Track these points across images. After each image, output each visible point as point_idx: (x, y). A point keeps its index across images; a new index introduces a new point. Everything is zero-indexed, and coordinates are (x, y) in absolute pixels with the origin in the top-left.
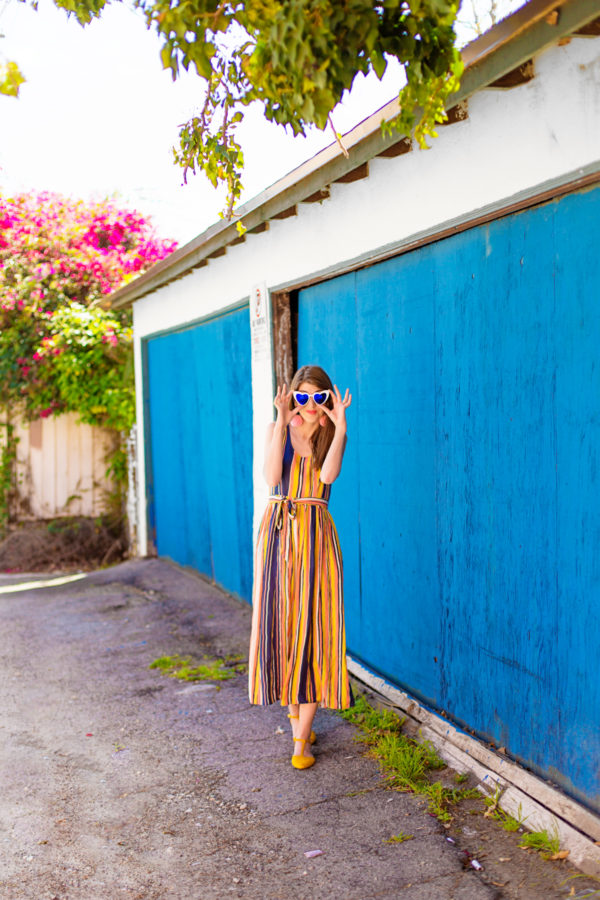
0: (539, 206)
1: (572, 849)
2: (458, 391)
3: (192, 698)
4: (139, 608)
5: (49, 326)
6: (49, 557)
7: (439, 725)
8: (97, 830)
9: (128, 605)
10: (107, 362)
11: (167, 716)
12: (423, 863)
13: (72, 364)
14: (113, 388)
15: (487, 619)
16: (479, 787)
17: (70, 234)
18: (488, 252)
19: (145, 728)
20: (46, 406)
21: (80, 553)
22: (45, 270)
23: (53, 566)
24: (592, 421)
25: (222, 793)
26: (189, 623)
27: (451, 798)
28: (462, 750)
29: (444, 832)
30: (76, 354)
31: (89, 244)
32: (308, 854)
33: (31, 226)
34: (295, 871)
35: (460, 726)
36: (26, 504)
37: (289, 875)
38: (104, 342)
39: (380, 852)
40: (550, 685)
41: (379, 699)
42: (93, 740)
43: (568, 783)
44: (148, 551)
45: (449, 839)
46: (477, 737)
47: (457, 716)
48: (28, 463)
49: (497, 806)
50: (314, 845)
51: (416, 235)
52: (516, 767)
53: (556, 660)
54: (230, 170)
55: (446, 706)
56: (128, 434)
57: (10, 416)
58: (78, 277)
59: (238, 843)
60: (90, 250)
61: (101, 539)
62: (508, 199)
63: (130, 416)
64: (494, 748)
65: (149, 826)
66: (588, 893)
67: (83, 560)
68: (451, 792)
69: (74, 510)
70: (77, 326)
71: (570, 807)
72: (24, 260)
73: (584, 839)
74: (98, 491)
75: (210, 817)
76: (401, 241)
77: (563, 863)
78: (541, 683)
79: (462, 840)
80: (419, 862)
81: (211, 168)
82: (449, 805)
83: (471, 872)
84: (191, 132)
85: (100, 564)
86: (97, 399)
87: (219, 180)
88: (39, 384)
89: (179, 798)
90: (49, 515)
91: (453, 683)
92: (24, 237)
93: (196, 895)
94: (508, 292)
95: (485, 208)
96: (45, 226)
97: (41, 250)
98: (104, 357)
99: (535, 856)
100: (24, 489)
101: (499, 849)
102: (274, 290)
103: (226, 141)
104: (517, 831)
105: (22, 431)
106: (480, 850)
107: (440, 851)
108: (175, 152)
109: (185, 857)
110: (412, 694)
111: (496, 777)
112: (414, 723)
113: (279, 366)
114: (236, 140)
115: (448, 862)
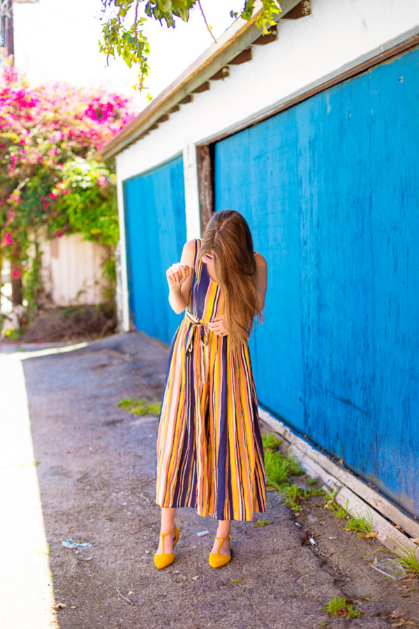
0: (360, 75)
1: (380, 531)
2: (312, 211)
3: (141, 427)
4: (118, 366)
5: (61, 174)
6: (63, 333)
7: (301, 444)
8: (61, 517)
9: (110, 364)
10: (100, 198)
11: (122, 440)
12: (275, 540)
13: (76, 201)
14: (104, 216)
15: (331, 371)
16: (324, 488)
17: (75, 110)
18: (329, 110)
19: (106, 447)
20: (60, 229)
21: (85, 330)
22: (58, 135)
23: (66, 338)
24: (395, 229)
25: (149, 492)
26: (149, 376)
27: (302, 495)
28: (315, 462)
29: (294, 518)
30: (80, 193)
31: (89, 116)
32: (199, 534)
33: (49, 106)
34: (189, 546)
35: (315, 445)
36: (49, 297)
37: (184, 548)
38: (98, 185)
39: (248, 533)
40: (370, 417)
41: (265, 426)
42: (70, 456)
43: (382, 485)
44: (130, 326)
45: (296, 524)
46: (325, 452)
47: (314, 438)
48: (49, 269)
49: (334, 500)
50: (204, 528)
51: (281, 100)
52: (348, 474)
53: (374, 399)
54: (140, 56)
55: (307, 432)
56: (115, 247)
57: (37, 237)
58: (80, 140)
59: (153, 526)
60: (89, 120)
61: (99, 319)
62: (337, 71)
63: (116, 236)
64: (336, 461)
65: (96, 515)
66: (387, 561)
67: (87, 334)
68: (303, 491)
69: (82, 300)
70: (79, 174)
71: (380, 502)
72: (44, 130)
73: (388, 524)
74: (98, 287)
75: (138, 508)
76: (273, 105)
77: (373, 541)
78: (364, 415)
79: (306, 524)
80: (273, 540)
81: (126, 54)
82: (302, 500)
83: (307, 547)
84: (110, 29)
85: (98, 337)
86: (93, 224)
87: (132, 62)
88: (55, 214)
89: (120, 495)
90: (65, 303)
91: (311, 416)
92: (43, 113)
93: (118, 562)
94: (341, 139)
95: (323, 78)
96: (57, 105)
97: (56, 122)
98: (99, 195)
99: (354, 536)
100: (47, 287)
101: (331, 531)
102: (198, 144)
103: (137, 34)
104: (345, 518)
105: (45, 247)
106: (317, 531)
107: (289, 531)
108: (100, 44)
109: (116, 536)
110: (286, 423)
111: (335, 480)
112: (286, 443)
113: (203, 197)
114: (143, 34)
115: (293, 541)
